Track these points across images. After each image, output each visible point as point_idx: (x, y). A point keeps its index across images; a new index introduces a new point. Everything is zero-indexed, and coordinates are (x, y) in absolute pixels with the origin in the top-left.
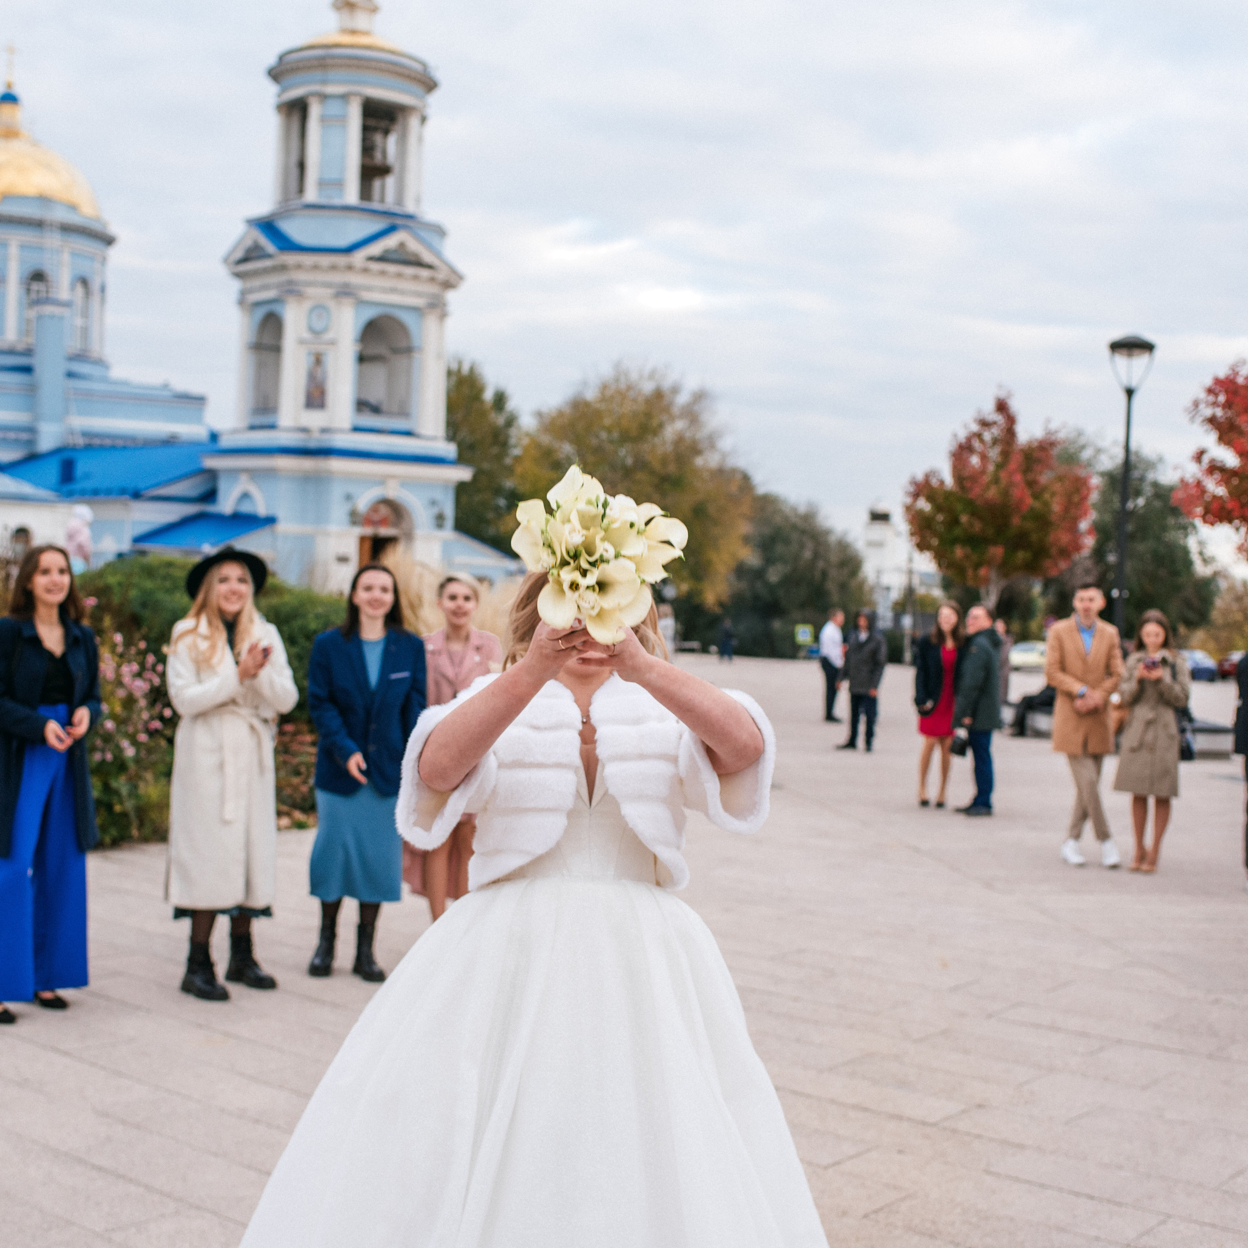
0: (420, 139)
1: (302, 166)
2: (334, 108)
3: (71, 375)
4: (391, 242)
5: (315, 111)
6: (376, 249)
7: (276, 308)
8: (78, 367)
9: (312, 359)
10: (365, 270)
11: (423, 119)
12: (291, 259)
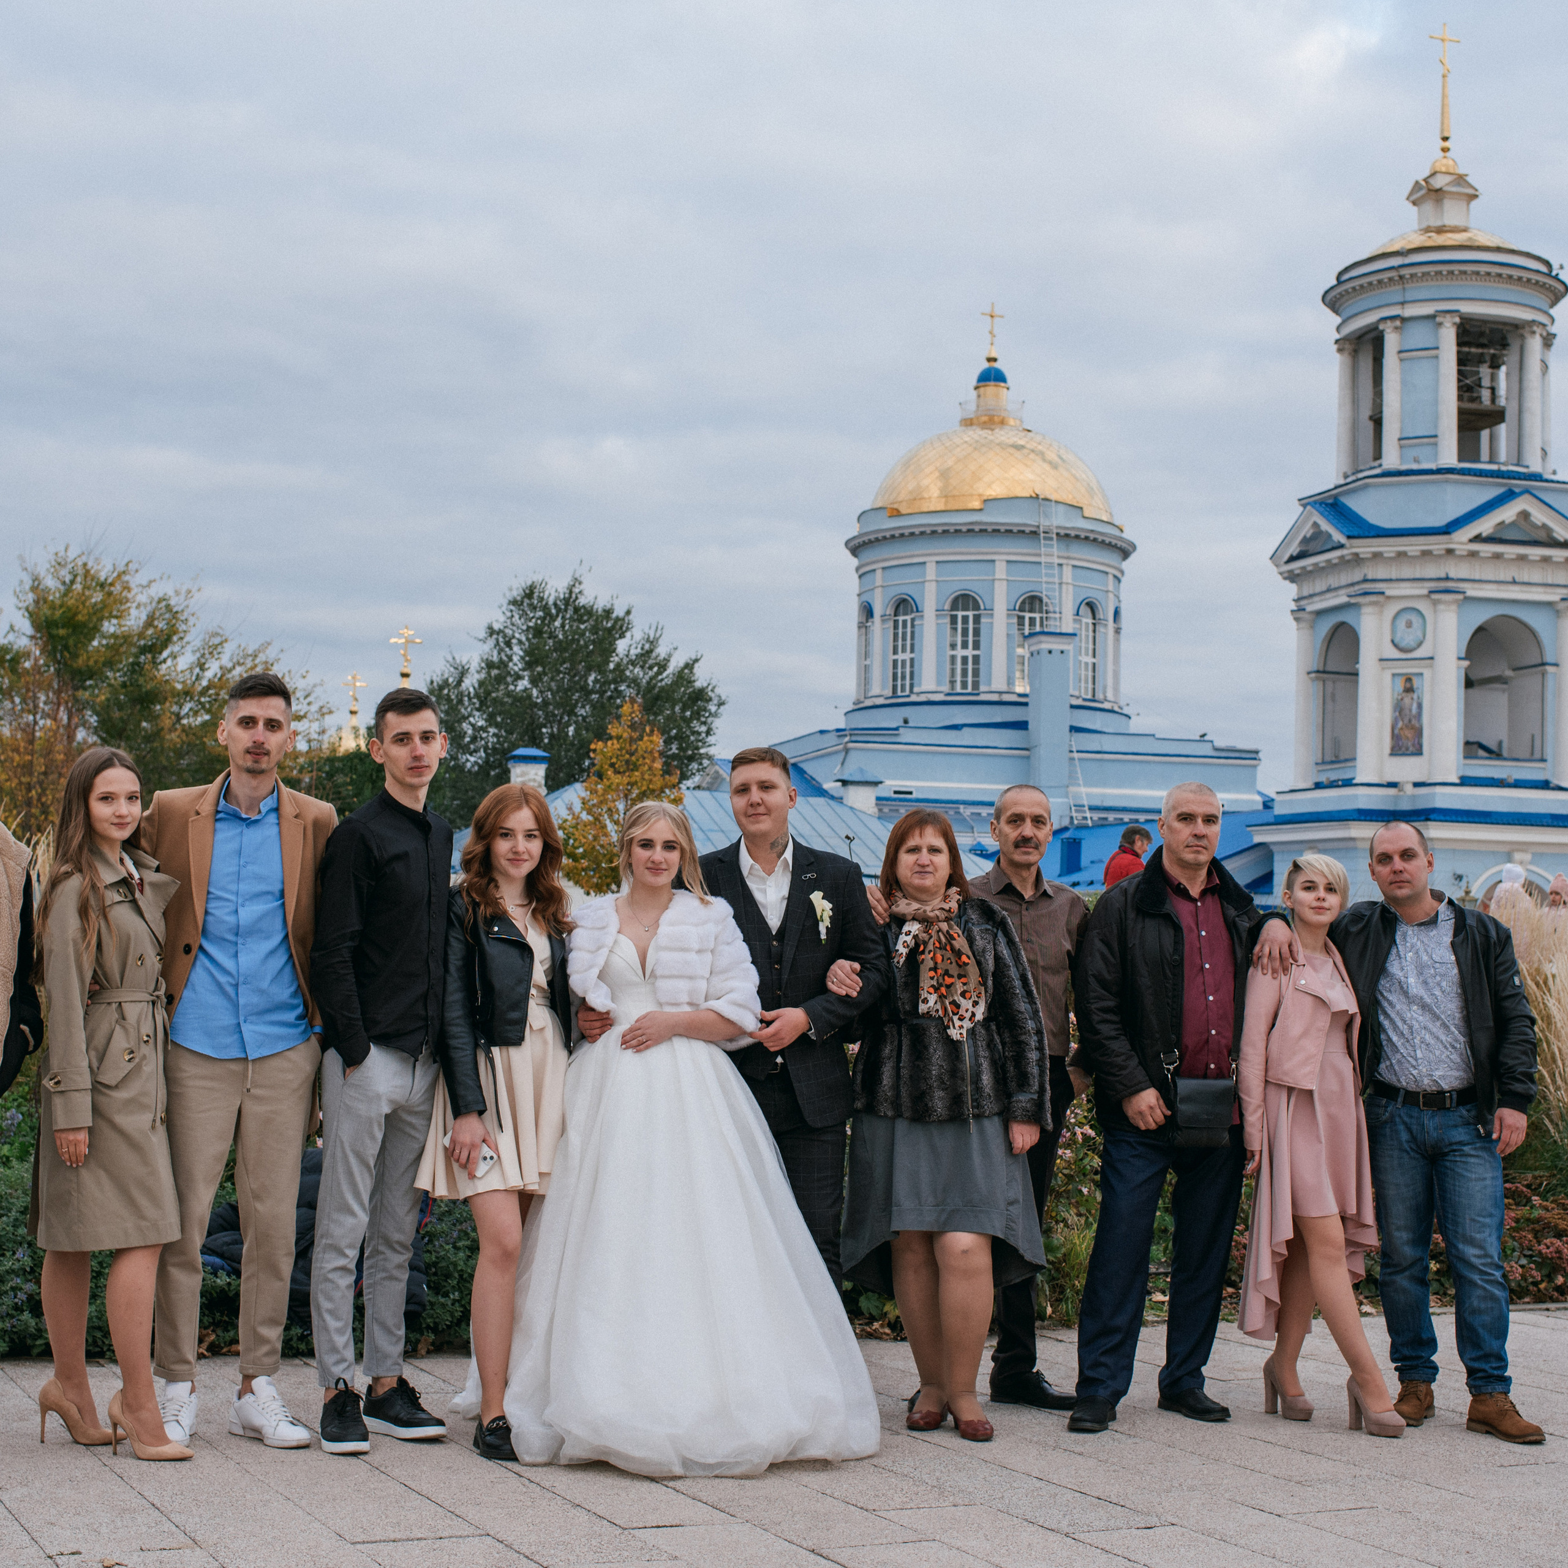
0: (1545, 367)
1: (1377, 421)
2: (1418, 336)
3: (1074, 729)
4: (1508, 513)
5: (1392, 342)
6: (1486, 525)
7: (1346, 617)
8: (1085, 719)
9: (1400, 684)
10: (1473, 554)
11: (1548, 341)
12: (1365, 547)
